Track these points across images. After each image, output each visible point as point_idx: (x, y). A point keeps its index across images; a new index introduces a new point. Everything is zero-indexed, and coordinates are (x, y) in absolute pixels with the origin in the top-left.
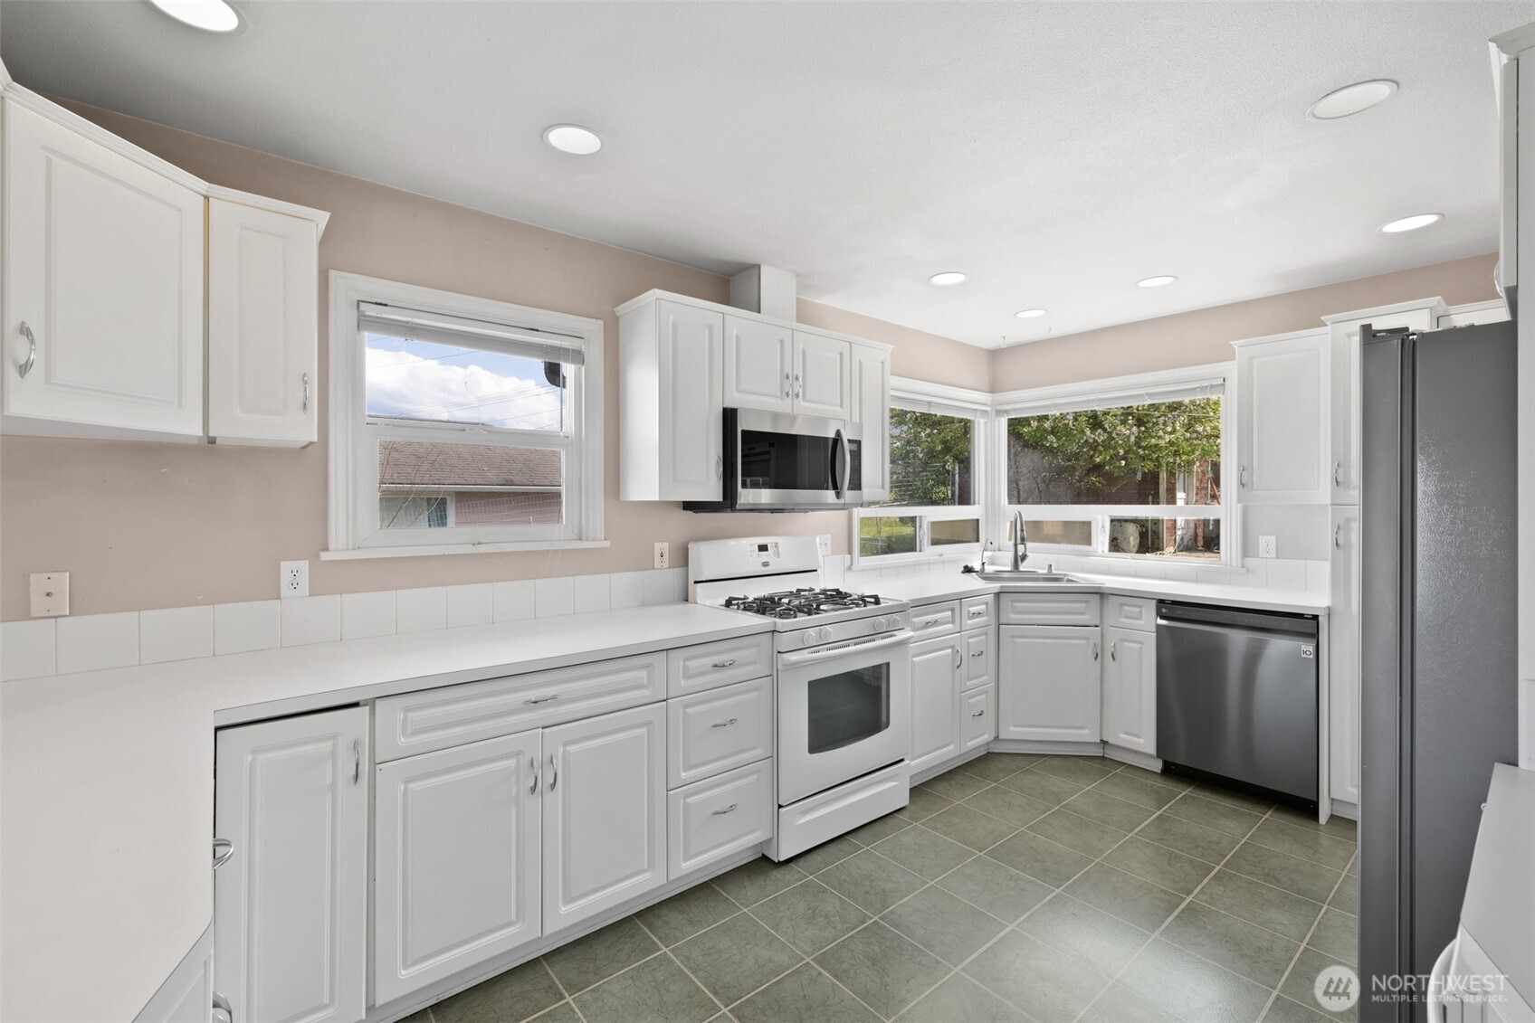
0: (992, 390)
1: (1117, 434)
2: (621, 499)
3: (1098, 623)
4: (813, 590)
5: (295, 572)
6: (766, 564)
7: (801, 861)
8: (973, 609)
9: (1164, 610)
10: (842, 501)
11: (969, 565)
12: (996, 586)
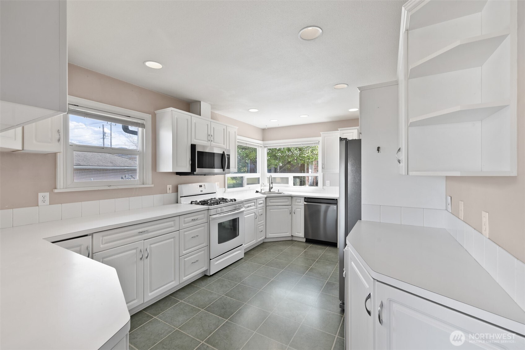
0: (263, 140)
1: (294, 153)
2: (157, 171)
3: (290, 204)
4: (216, 198)
5: (44, 197)
6: (201, 191)
7: (216, 274)
8: (260, 202)
9: (306, 200)
10: (225, 172)
11: (258, 191)
12: (265, 196)
